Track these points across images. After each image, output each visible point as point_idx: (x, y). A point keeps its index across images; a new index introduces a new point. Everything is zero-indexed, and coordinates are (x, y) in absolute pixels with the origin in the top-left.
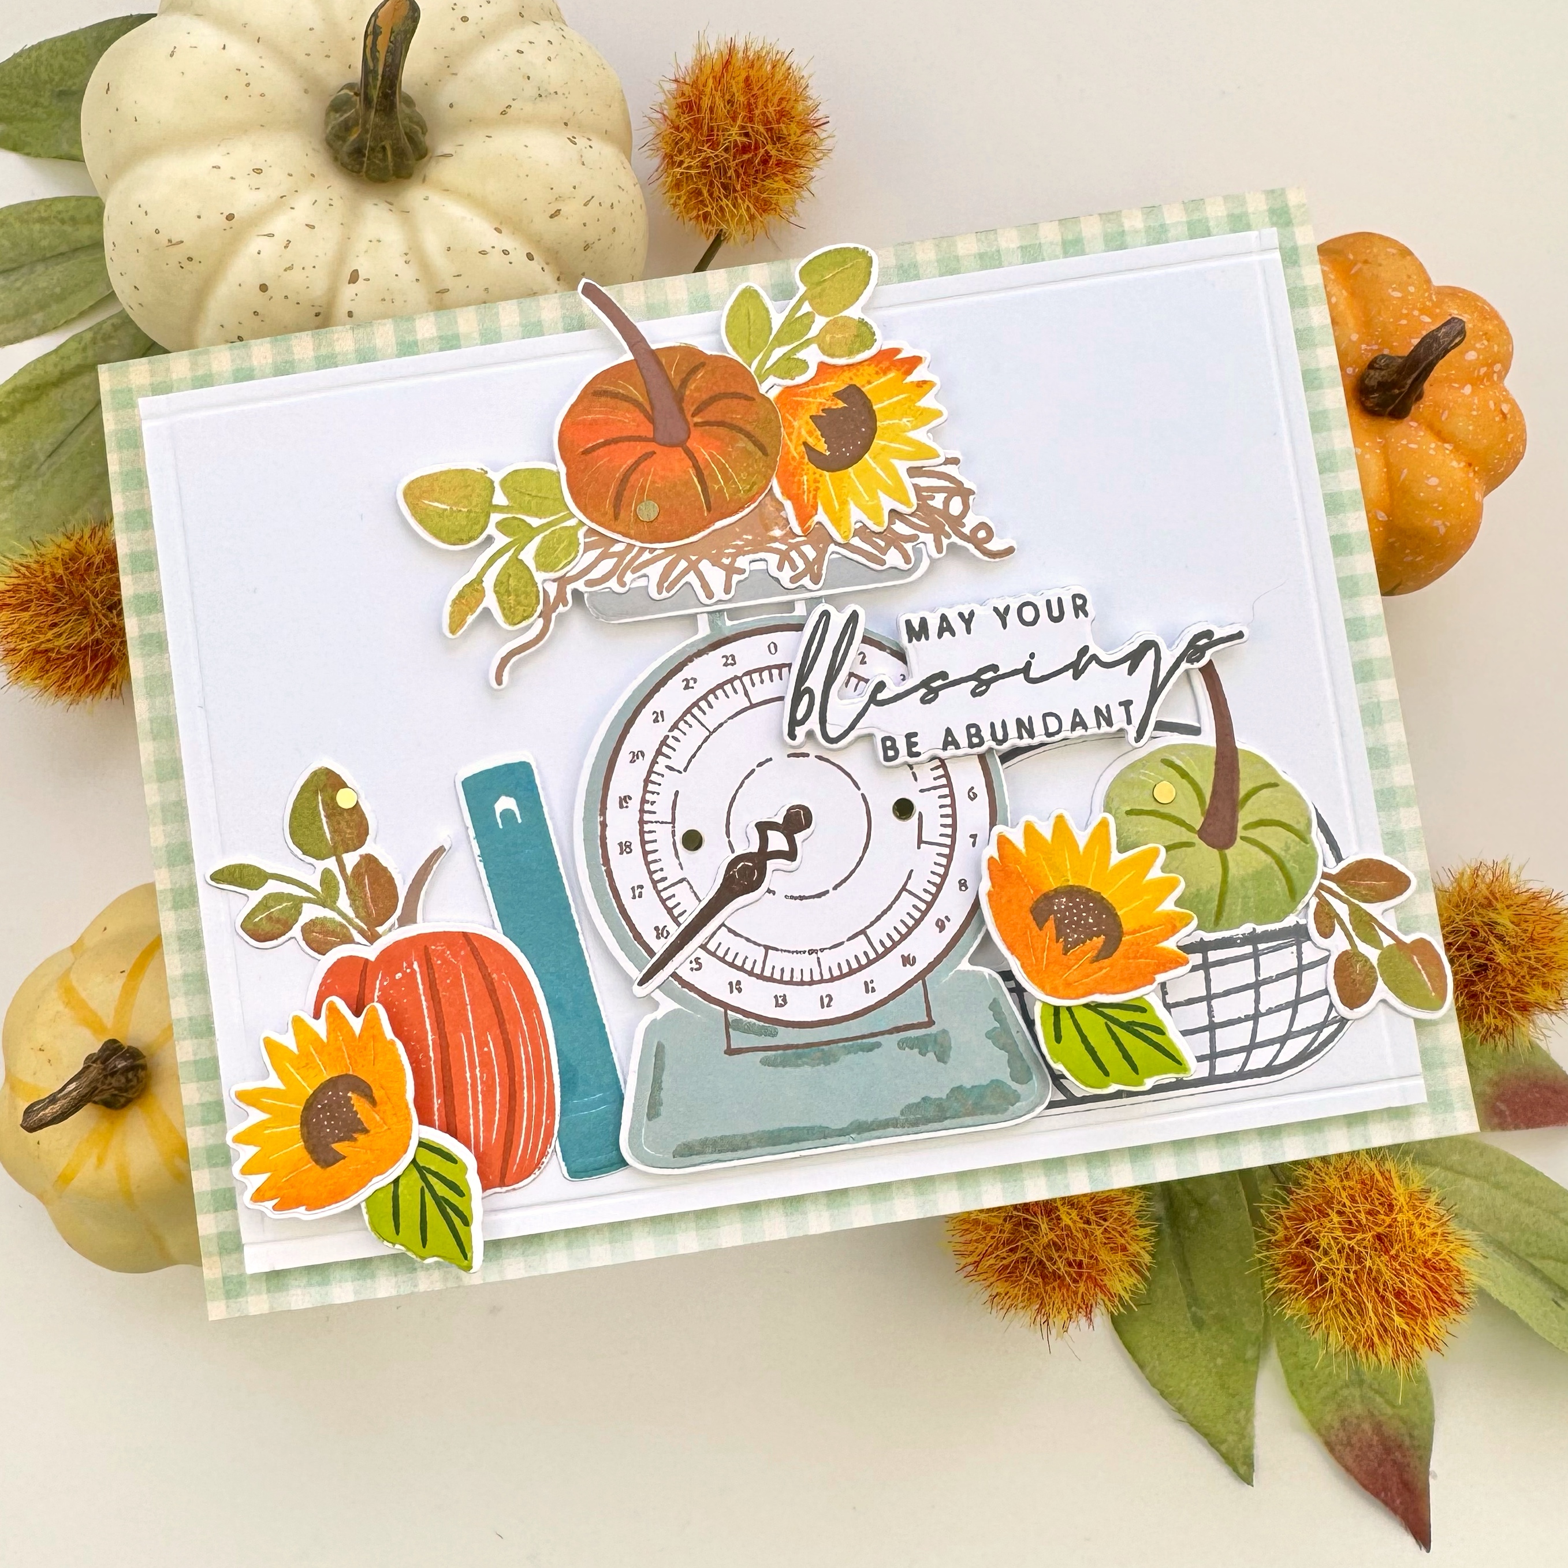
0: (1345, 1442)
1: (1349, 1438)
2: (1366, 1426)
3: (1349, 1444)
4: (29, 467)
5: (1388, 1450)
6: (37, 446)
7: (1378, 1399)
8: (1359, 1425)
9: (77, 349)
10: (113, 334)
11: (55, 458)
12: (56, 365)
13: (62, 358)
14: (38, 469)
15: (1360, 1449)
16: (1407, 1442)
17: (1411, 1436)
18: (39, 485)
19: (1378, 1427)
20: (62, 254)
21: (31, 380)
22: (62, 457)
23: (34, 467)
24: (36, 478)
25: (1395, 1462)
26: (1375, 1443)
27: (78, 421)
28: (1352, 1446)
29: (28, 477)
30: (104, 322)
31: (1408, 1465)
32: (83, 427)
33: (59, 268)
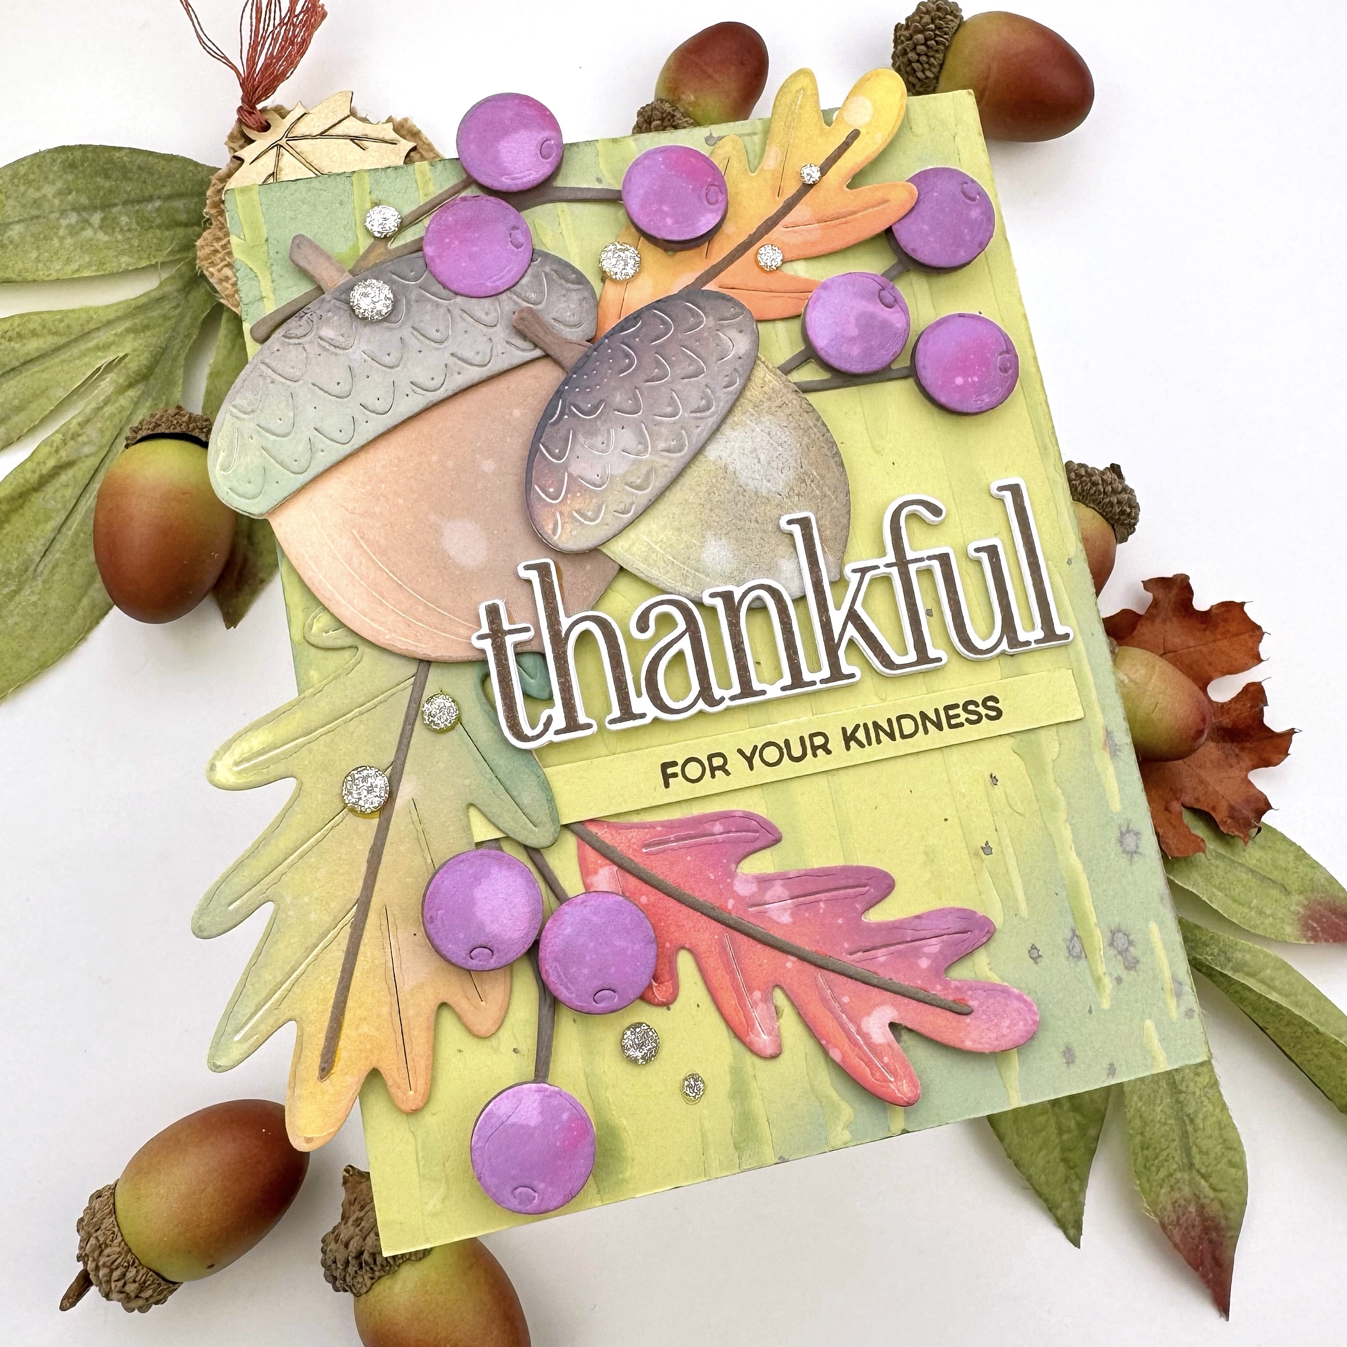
0: (1175, 1223)
1: (1178, 1219)
2: (1192, 1209)
3: (1178, 1223)
4: (26, 570)
5: (1206, 1230)
6: (30, 550)
7: (1203, 1183)
8: (1186, 1208)
9: (50, 453)
10: (81, 432)
11: (49, 556)
12: (34, 471)
13: (38, 463)
14: (35, 570)
15: (1186, 1228)
16: (1223, 1223)
17: (1226, 1218)
18: (39, 583)
19: (1201, 1208)
20: (13, 369)
21: (13, 490)
22: (56, 554)
23: (31, 569)
24: (34, 578)
25: (1211, 1241)
26: (1197, 1223)
27: (64, 517)
28: (1180, 1225)
29: (26, 580)
30: (69, 422)
31: (1222, 1244)
32: (69, 523)
33: (13, 383)
